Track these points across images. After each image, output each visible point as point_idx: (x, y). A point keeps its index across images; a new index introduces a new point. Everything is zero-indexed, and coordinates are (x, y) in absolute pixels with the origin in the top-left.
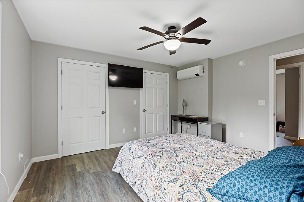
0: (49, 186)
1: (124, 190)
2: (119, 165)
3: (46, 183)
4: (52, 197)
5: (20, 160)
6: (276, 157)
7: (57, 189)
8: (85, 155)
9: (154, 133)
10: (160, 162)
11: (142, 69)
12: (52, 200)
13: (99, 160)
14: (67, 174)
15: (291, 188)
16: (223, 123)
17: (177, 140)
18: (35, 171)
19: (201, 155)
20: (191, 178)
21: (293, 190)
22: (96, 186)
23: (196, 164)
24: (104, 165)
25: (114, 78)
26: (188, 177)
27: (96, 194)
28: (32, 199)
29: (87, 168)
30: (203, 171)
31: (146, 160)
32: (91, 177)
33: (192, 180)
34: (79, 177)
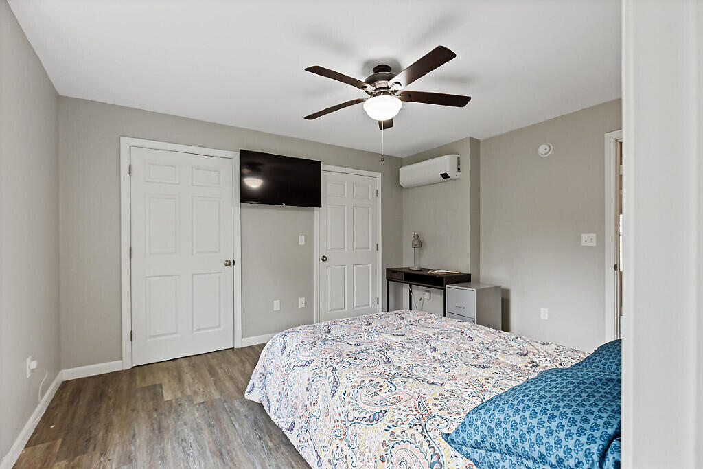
0: (96, 436)
1: (271, 441)
2: (260, 385)
3: (90, 428)
4: (102, 459)
5: (28, 376)
6: (603, 361)
7: (115, 441)
8: (185, 362)
9: (346, 309)
10: (348, 377)
11: (319, 163)
12: (102, 466)
13: (218, 373)
14: (140, 407)
15: (612, 428)
16: (504, 286)
17: (394, 325)
18: (66, 400)
19: (442, 359)
20: (413, 411)
21: (615, 432)
22: (206, 433)
23: (429, 379)
24: (227, 384)
25: (254, 183)
26: (405, 408)
27: (204, 452)
28: (56, 464)
29: (189, 392)
30: (441, 395)
31: (317, 371)
32: (196, 412)
33: (415, 415)
34: (167, 414)
